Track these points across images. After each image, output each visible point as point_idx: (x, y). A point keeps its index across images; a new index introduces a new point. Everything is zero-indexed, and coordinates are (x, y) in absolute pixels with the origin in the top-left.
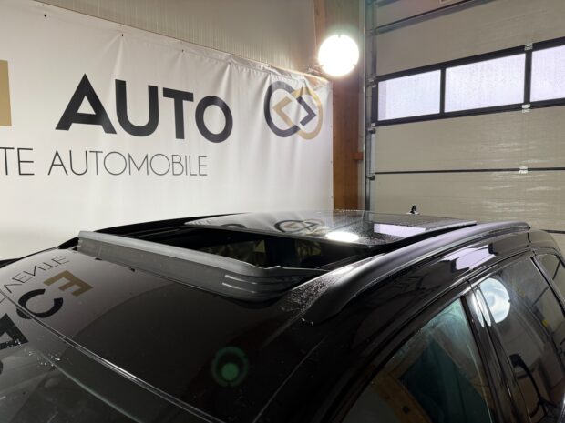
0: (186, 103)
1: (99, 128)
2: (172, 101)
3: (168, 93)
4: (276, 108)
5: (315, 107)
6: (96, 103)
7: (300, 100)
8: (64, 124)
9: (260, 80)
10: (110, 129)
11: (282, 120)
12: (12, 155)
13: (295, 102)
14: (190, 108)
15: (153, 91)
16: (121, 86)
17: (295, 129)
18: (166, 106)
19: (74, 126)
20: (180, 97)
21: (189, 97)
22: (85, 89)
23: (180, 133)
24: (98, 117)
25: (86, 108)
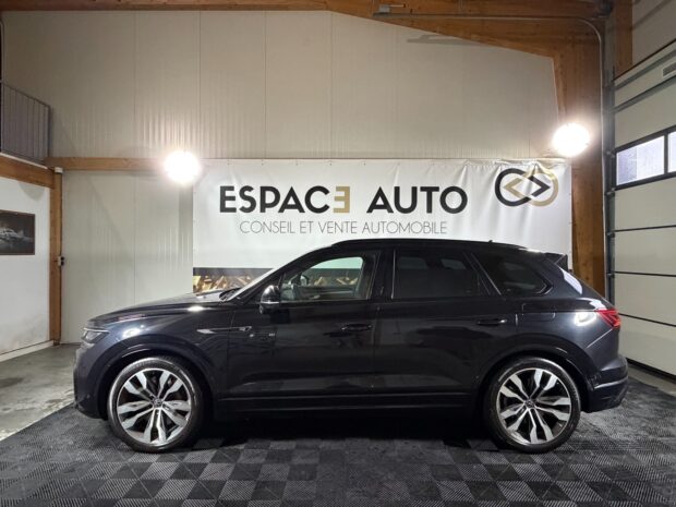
0: (434, 193)
1: (385, 211)
2: (425, 193)
3: (423, 189)
4: (506, 187)
5: (549, 181)
6: (385, 199)
7: (532, 178)
8: (370, 211)
9: (492, 170)
10: (391, 211)
11: (512, 195)
12: (349, 225)
13: (527, 181)
14: (436, 196)
15: (414, 190)
16: (397, 190)
17: (526, 200)
18: (422, 196)
19: (375, 211)
20: (430, 190)
21: (437, 189)
22: (380, 193)
23: (429, 210)
24: (386, 206)
25: (380, 202)
